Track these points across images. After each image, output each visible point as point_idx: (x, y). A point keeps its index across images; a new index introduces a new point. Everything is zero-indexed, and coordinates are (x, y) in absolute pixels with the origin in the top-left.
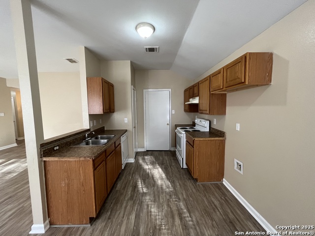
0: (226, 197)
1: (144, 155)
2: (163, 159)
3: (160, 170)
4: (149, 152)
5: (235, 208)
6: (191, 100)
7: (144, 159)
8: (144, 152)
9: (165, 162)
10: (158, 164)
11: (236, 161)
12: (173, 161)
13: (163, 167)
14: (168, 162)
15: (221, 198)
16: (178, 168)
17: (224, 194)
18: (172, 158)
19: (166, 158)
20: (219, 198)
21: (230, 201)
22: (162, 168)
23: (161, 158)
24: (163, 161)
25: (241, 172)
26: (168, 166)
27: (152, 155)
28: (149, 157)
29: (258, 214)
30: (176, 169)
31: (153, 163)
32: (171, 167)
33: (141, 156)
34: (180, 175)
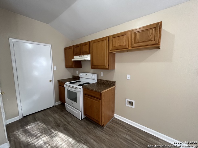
0: (126, 128)
1: (22, 127)
2: (54, 119)
3: (61, 135)
4: (29, 118)
5: (137, 133)
6: (75, 57)
7: (26, 132)
8: (20, 121)
9: (59, 122)
10: (52, 128)
11: (127, 100)
12: (65, 116)
13: (62, 128)
14: (62, 120)
15: (125, 130)
16: (77, 122)
17: (123, 126)
18: (63, 114)
19: (56, 116)
20: (124, 131)
21: (131, 130)
22: (62, 132)
23: (51, 119)
24: (56, 122)
25: (134, 106)
26: (65, 125)
27: (36, 121)
28: (33, 125)
29: (150, 129)
30: (76, 124)
31: (45, 132)
32: (70, 125)
33: (18, 129)
34: (84, 128)
